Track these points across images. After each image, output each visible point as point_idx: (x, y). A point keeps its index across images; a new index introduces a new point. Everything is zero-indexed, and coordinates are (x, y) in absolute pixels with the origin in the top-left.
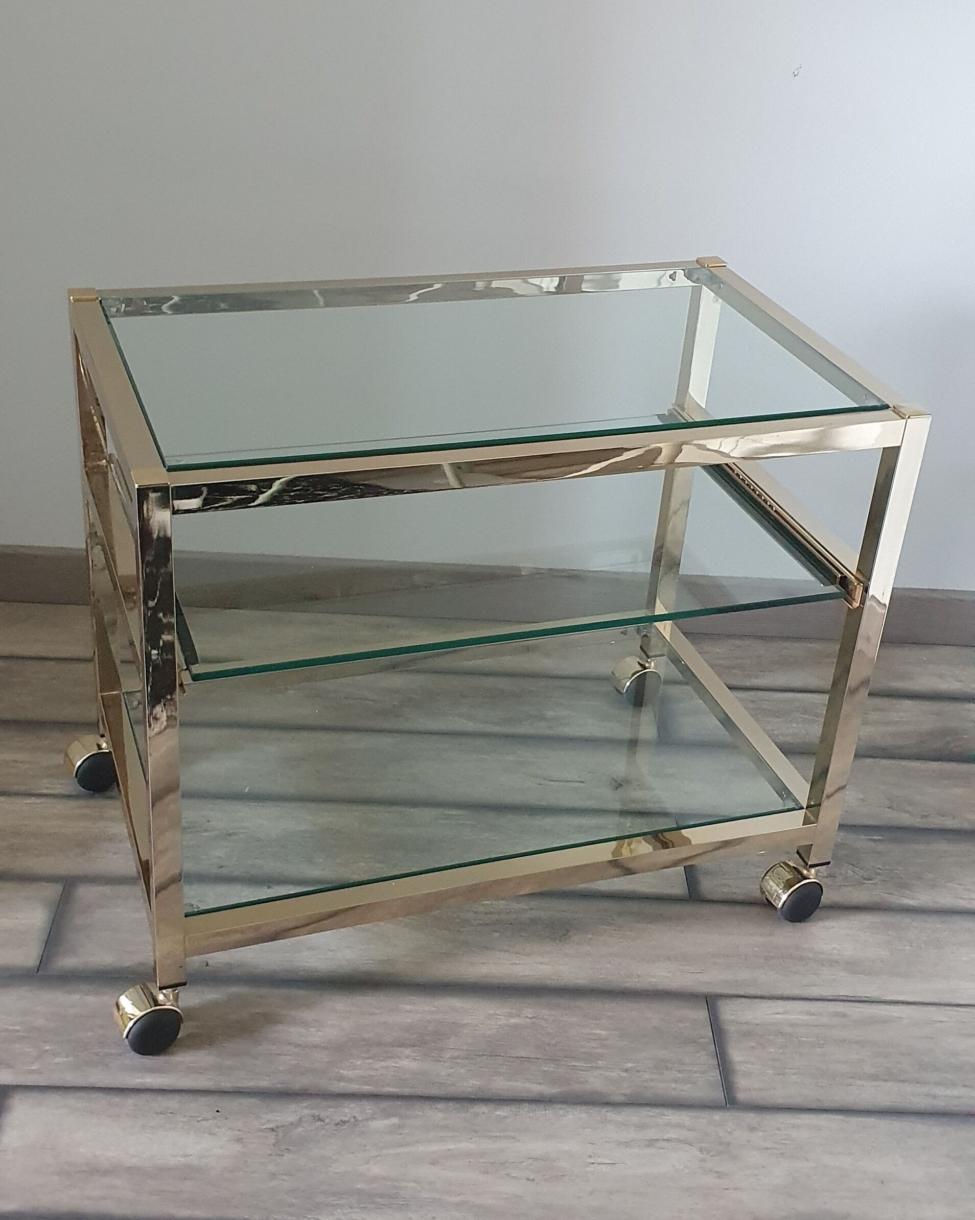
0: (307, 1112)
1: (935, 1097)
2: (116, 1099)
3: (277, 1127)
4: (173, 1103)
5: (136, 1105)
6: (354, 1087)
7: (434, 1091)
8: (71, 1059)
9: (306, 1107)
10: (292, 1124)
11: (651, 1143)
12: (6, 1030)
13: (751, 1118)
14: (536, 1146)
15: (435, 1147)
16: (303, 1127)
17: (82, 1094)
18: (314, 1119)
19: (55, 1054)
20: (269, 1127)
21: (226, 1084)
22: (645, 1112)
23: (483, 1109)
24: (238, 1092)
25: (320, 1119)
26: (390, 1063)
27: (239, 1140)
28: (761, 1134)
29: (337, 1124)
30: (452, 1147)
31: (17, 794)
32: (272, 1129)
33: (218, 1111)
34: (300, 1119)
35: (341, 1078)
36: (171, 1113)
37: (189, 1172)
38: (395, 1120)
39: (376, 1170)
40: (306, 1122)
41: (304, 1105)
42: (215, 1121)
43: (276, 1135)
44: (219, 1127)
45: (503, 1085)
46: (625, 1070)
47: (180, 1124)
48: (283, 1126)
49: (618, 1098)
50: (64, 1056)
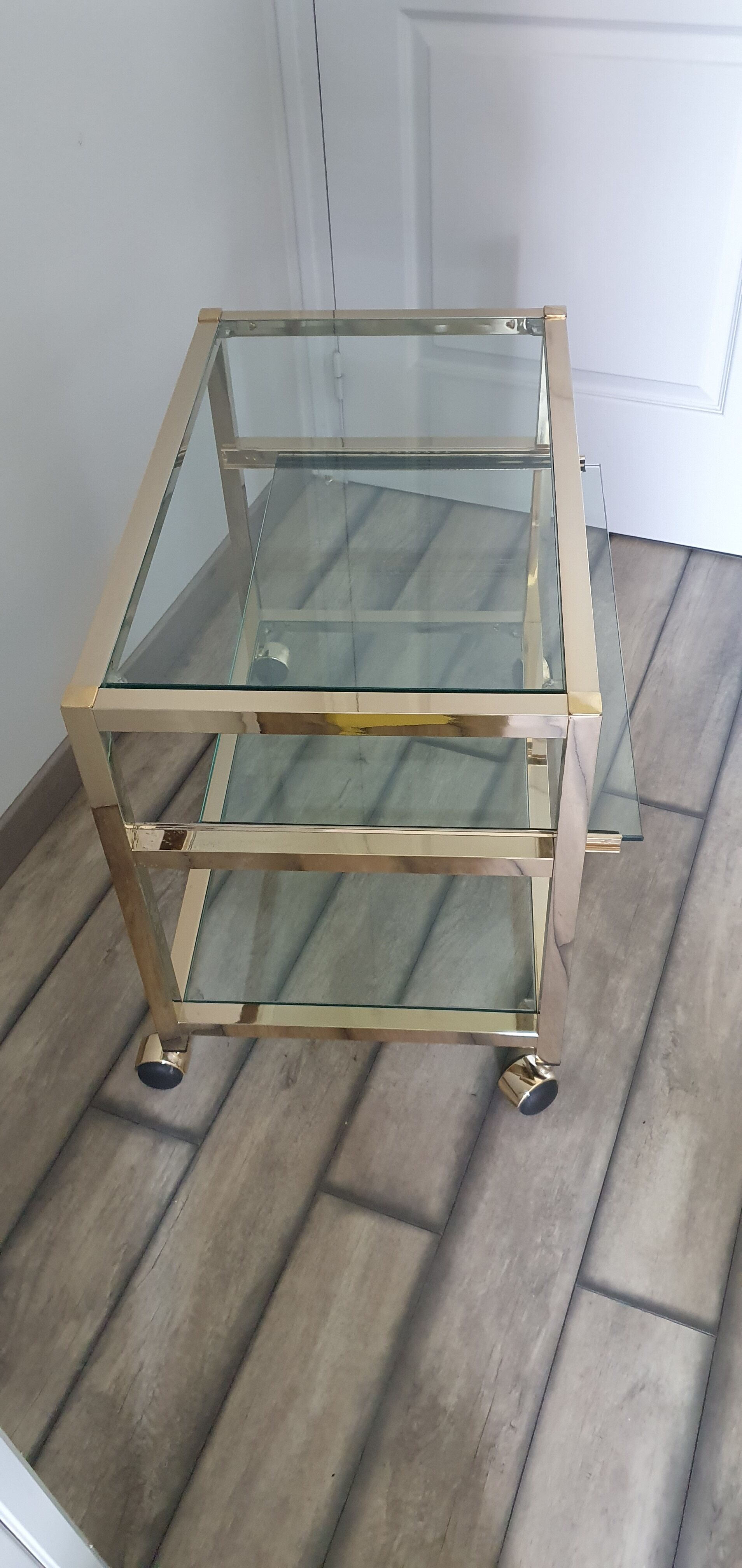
0: (658, 1062)
1: (718, 720)
2: (614, 1195)
3: (669, 1085)
4: (626, 1154)
5: (624, 1181)
6: (640, 1026)
7: (657, 976)
8: (558, 1223)
9: (654, 1061)
10: (668, 1075)
11: (729, 869)
12: (508, 1272)
13: (718, 811)
14: (721, 932)
15: (710, 990)
16: (673, 1068)
17: (602, 1219)
18: (666, 1059)
20: (668, 1092)
21: (617, 1110)
22: (702, 862)
23: (679, 952)
24: (629, 1102)
25: (667, 1056)
26: (621, 995)
27: (677, 1114)
28: (733, 811)
29: (675, 1045)
30: (711, 980)
32: (671, 1089)
33: (644, 1123)
34: (664, 1068)
35: (629, 1031)
36: (638, 1156)
37: (702, 1156)
38: (679, 1008)
39: (724, 1031)
40: (668, 1065)
41: (651, 1061)
42: (654, 1126)
43: (678, 1088)
44: (661, 1126)
45: (659, 931)
46: (661, 860)
47: (653, 1152)
48: (669, 1081)
49: (686, 873)
50: (553, 1228)
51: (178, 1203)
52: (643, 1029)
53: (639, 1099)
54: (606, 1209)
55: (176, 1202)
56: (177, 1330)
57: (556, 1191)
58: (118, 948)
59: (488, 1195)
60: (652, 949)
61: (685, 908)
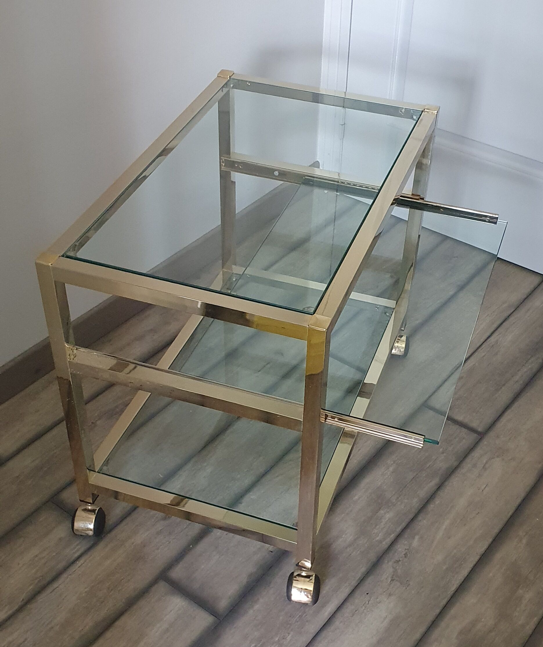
0: (391, 563)
1: (517, 381)
2: (332, 628)
3: (392, 577)
4: (349, 607)
5: (341, 622)
6: (388, 541)
7: (411, 516)
8: (292, 633)
9: (388, 562)
10: (394, 572)
11: (484, 468)
13: (492, 434)
14: (462, 503)
15: (441, 533)
16: (399, 569)
17: (319, 638)
18: (396, 563)
19: (284, 638)
20: (390, 581)
21: (354, 583)
22: (468, 460)
23: (431, 506)
24: (362, 581)
25: (398, 562)
26: (384, 521)
27: (390, 595)
28: (502, 436)
29: (405, 557)
30: (444, 527)
31: (66, 569)
32: (392, 580)
33: (367, 594)
34: (393, 567)
35: (380, 542)
36: (356, 611)
37: (395, 622)
38: (417, 537)
39: (440, 558)
40: (396, 566)
41: (386, 562)
42: (373, 598)
43: (397, 580)
44: (377, 598)
45: (423, 493)
46: (443, 453)
47: (365, 611)
48: (393, 575)
49: (456, 464)
50: (288, 635)
51: (79, 563)
52: (389, 543)
53: (370, 580)
54: (324, 634)
55: (78, 562)
56: (52, 628)
57: (299, 616)
58: (98, 423)
59: (257, 607)
60: (415, 500)
61: (446, 483)
